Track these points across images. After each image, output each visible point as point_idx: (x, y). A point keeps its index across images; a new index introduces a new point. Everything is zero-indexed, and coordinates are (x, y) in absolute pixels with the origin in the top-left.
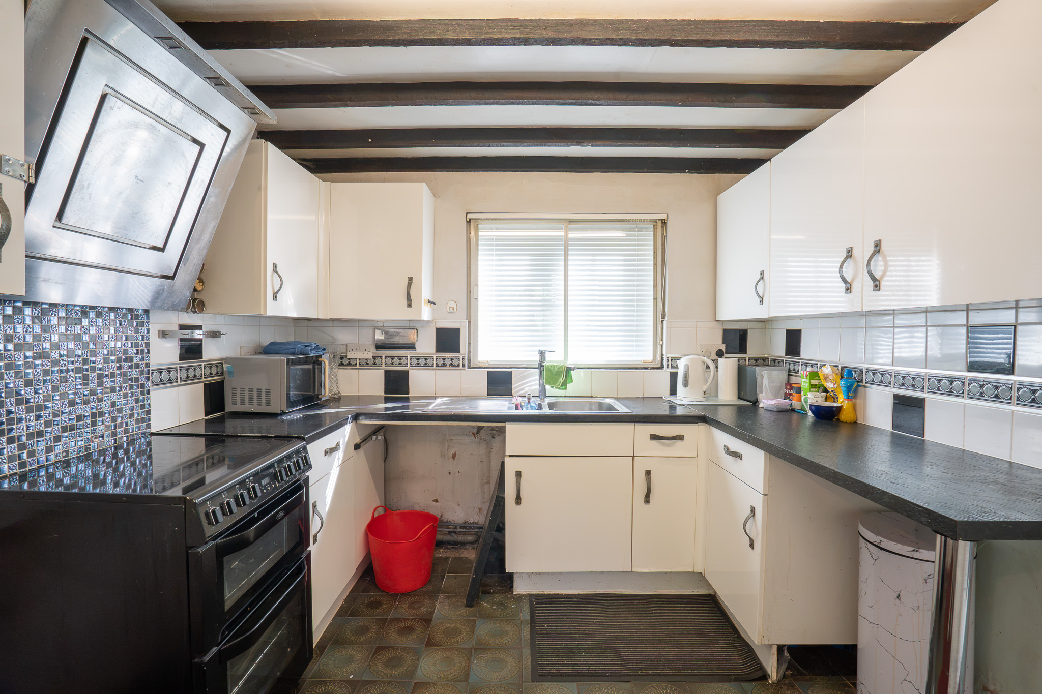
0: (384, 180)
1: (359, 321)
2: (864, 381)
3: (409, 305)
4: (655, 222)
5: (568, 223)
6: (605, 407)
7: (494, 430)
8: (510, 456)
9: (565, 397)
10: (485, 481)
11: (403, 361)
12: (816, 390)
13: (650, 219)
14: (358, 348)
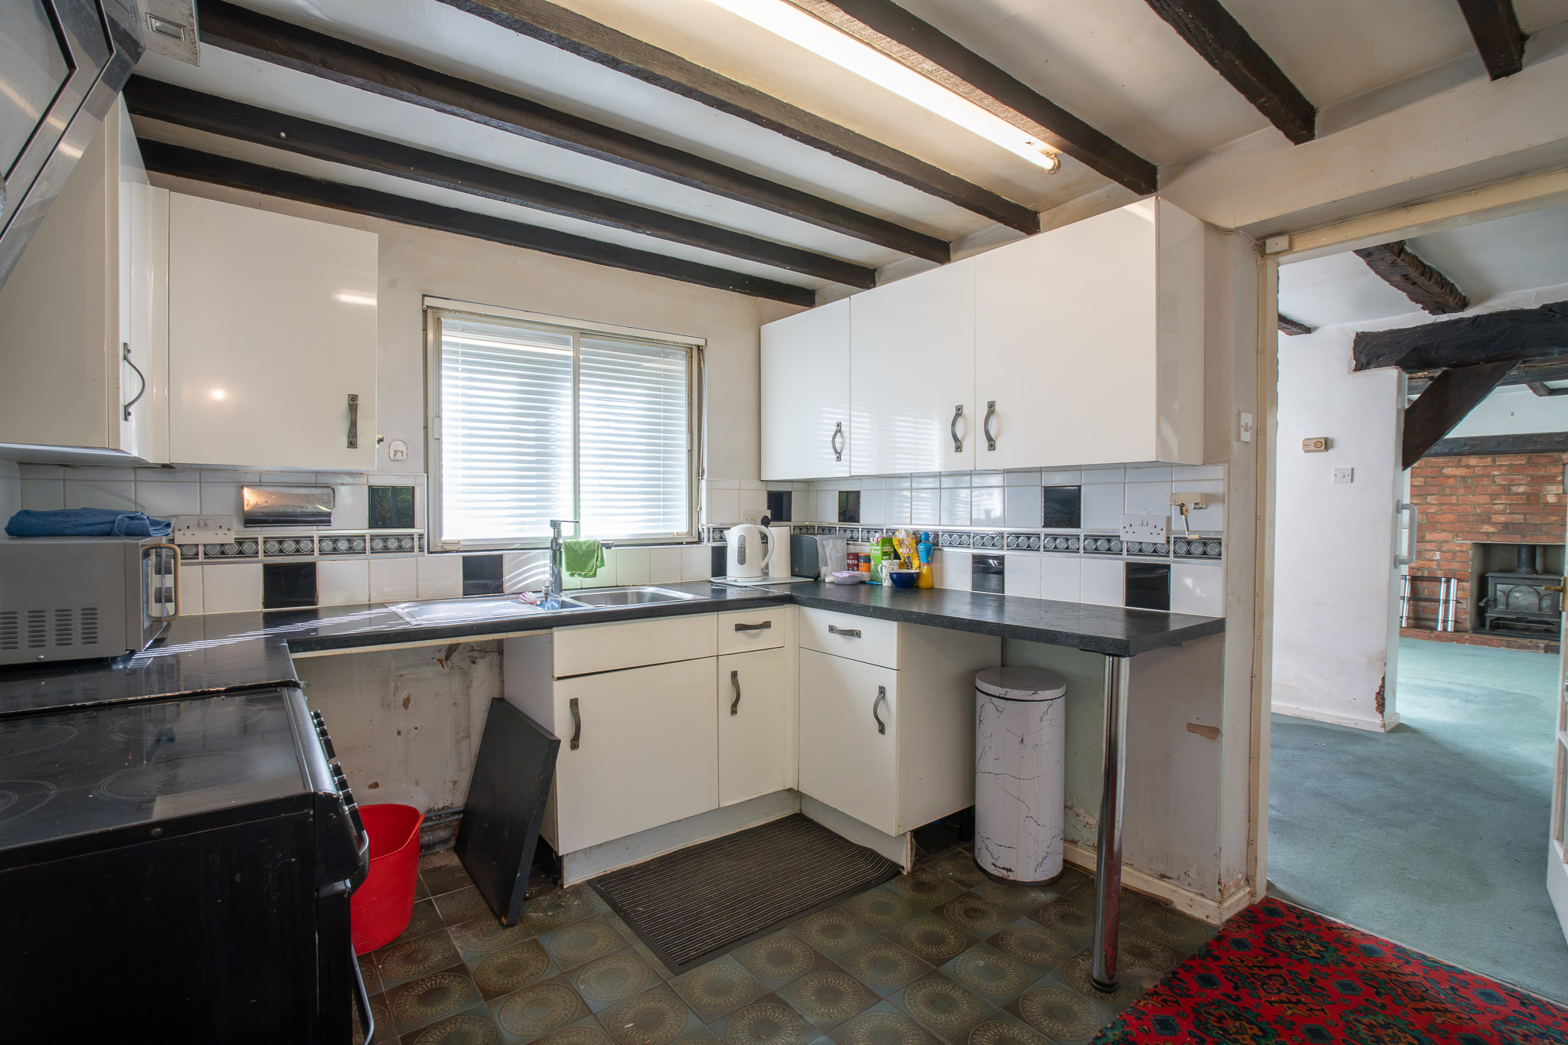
0: (259, 206)
1: (201, 469)
2: (940, 544)
3: (352, 444)
4: (689, 349)
5: (578, 335)
6: (647, 598)
7: (474, 650)
8: (559, 678)
9: (581, 589)
10: (462, 735)
11: (305, 545)
12: (888, 557)
13: (685, 344)
14: (203, 524)
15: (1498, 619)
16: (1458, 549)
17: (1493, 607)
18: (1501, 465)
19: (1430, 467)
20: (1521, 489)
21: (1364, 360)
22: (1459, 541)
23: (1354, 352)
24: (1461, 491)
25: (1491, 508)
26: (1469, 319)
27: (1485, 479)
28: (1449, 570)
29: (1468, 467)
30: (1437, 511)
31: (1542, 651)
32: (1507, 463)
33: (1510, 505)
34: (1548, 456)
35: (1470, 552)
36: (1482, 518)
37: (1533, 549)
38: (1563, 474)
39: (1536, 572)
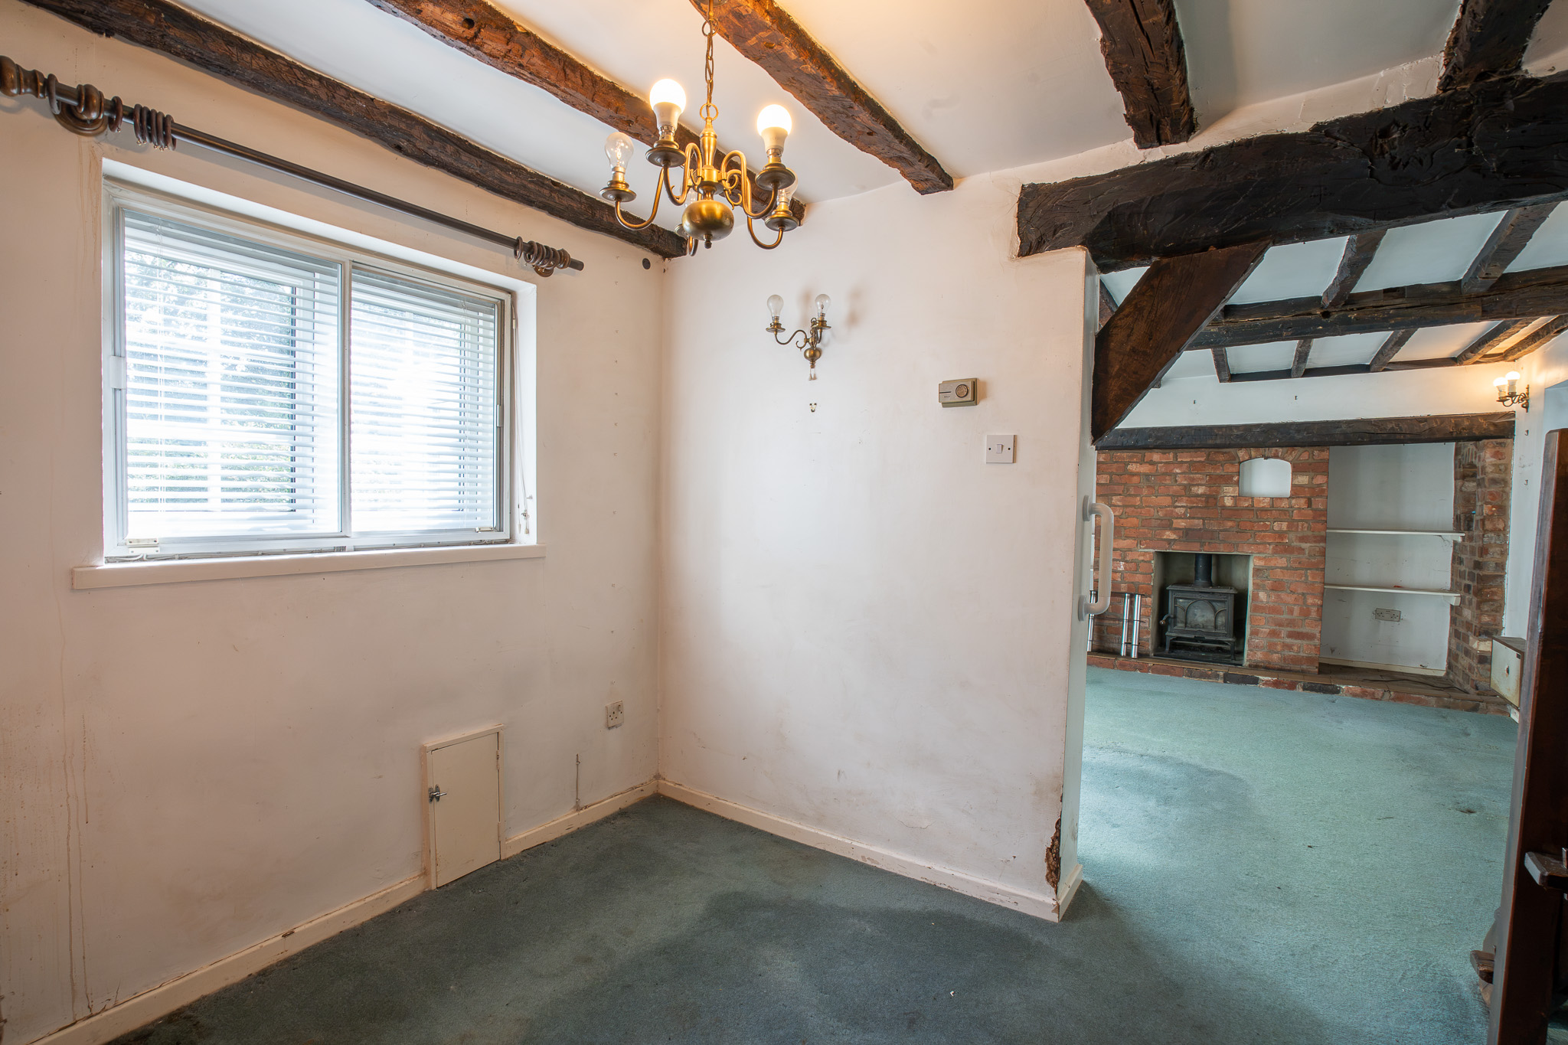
15: (1178, 638)
16: (1141, 558)
17: (1172, 624)
18: (1182, 462)
19: (1116, 462)
20: (1201, 490)
21: (1033, 237)
22: (1142, 549)
23: (1018, 222)
24: (1145, 492)
25: (1172, 511)
26: (1197, 156)
27: (1168, 478)
28: (1132, 583)
29: (1152, 463)
30: (1122, 514)
31: (1221, 681)
32: (1188, 460)
33: (1191, 508)
34: (1225, 453)
35: (1153, 562)
36: (1163, 522)
37: (1208, 558)
38: (1238, 473)
39: (1210, 584)
